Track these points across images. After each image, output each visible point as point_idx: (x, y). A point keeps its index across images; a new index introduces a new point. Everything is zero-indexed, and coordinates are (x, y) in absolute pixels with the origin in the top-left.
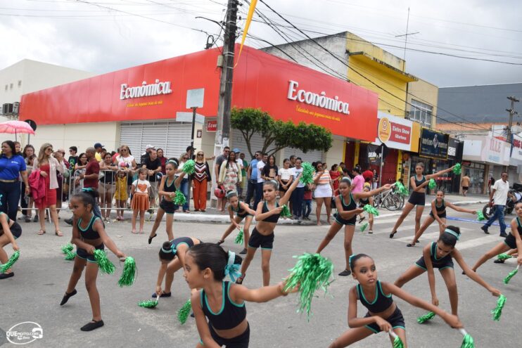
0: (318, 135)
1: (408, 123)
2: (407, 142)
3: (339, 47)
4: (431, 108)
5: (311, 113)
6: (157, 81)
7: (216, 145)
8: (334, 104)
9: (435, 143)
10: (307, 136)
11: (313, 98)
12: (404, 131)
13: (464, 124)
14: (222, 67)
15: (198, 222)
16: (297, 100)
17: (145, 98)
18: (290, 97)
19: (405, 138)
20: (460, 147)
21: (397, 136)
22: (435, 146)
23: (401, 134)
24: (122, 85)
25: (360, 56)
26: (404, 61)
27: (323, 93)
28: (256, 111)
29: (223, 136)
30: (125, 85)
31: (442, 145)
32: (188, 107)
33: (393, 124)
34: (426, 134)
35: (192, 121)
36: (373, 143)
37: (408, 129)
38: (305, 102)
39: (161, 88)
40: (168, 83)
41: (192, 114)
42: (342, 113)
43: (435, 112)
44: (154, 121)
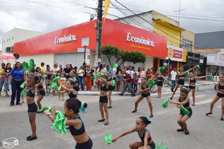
0: (139, 56)
1: (181, 50)
2: (181, 58)
3: (149, 18)
4: (192, 42)
5: (137, 47)
6: (70, 35)
7: (95, 62)
8: (147, 42)
9: (194, 58)
10: (134, 57)
11: (138, 40)
12: (179, 53)
13: (207, 49)
14: (97, 28)
15: (88, 95)
16: (131, 41)
17: (65, 43)
18: (128, 40)
19: (180, 56)
20: (205, 59)
21: (176, 55)
22: (194, 59)
23: (178, 54)
24: (56, 37)
25: (159, 21)
26: (179, 22)
27: (142, 38)
28: (112, 46)
29: (98, 58)
30: (57, 37)
31: (197, 59)
32: (82, 46)
33: (174, 50)
34: (190, 54)
35: (84, 52)
36: (165, 59)
37: (181, 52)
38: (134, 42)
39: (72, 38)
40: (75, 36)
41: (84, 49)
42: (151, 46)
43: (193, 44)
44: (69, 52)
